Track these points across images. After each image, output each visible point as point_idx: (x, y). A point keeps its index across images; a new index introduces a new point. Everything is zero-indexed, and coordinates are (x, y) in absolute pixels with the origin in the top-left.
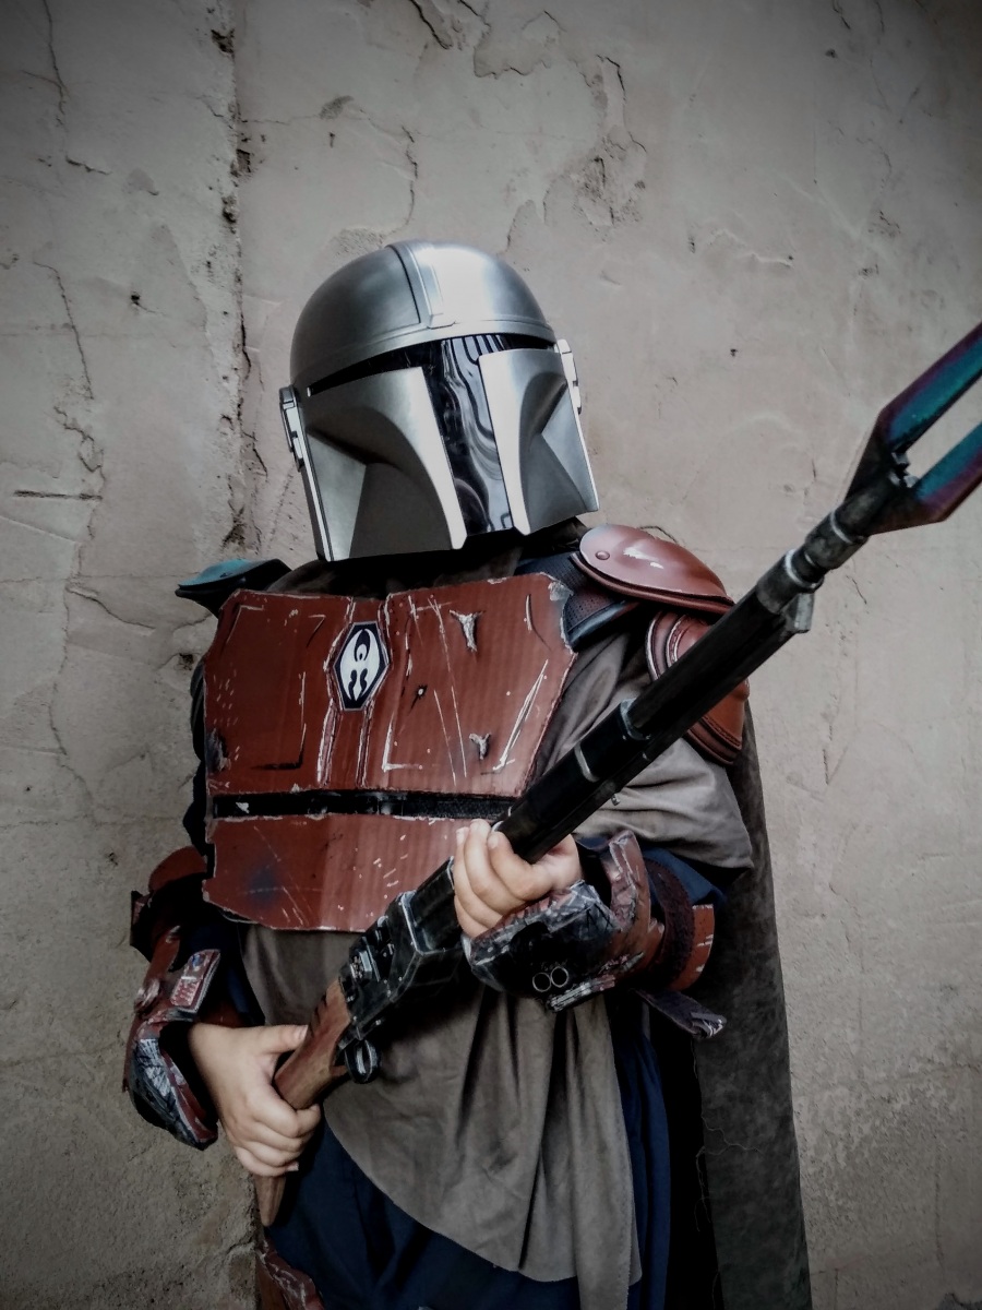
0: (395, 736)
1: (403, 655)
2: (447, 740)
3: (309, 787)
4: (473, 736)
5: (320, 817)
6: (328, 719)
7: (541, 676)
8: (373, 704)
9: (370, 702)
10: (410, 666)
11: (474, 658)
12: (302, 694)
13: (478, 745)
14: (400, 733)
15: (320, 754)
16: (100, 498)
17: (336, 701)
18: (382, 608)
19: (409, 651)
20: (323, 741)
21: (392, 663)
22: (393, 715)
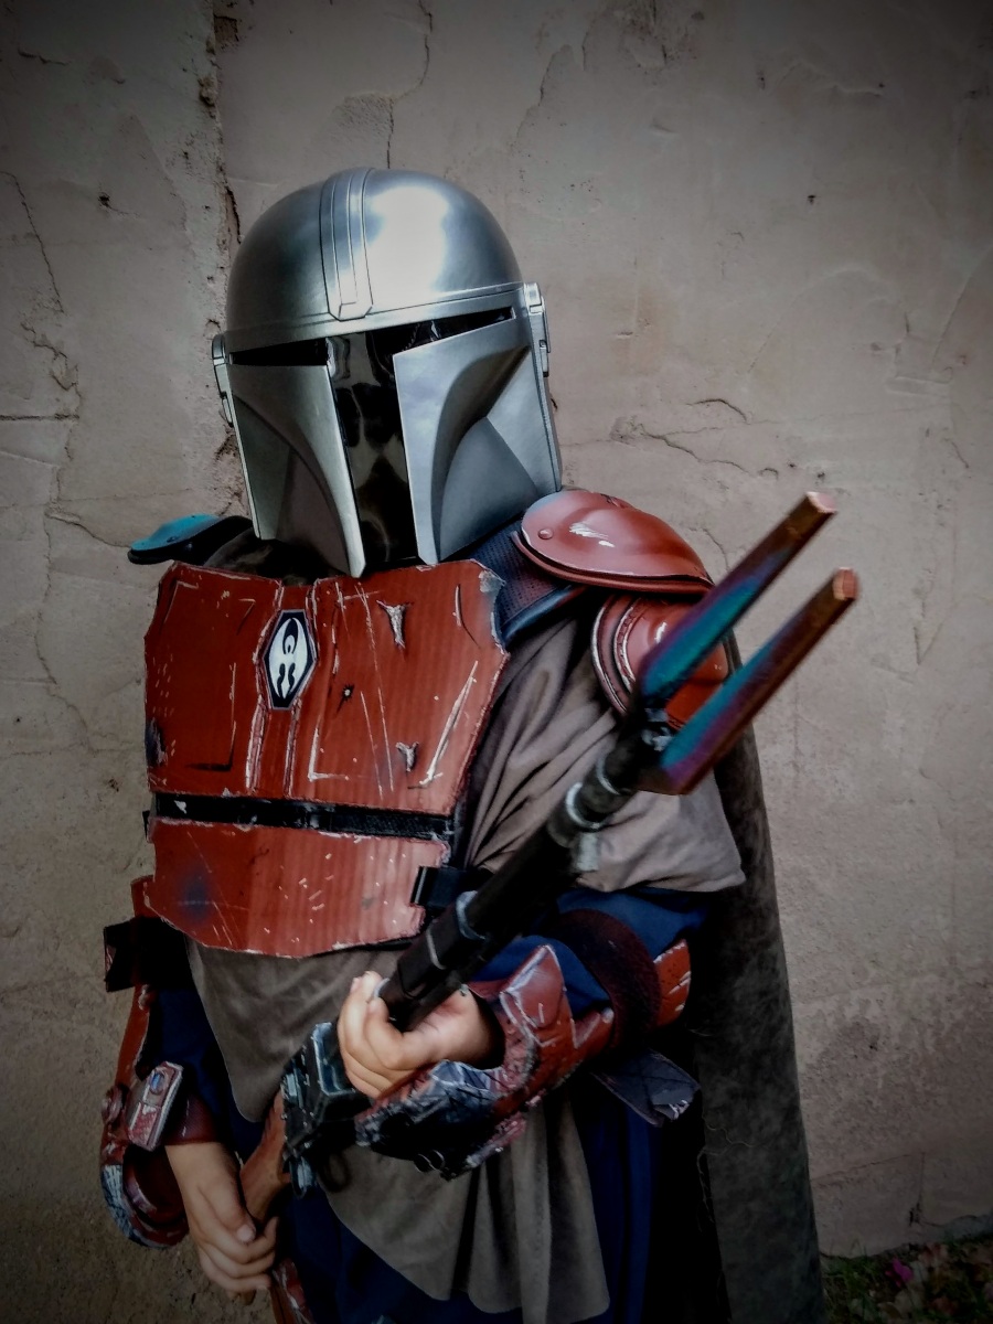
0: (322, 744)
1: (330, 648)
2: (374, 748)
3: (238, 794)
4: (400, 745)
5: (247, 829)
6: (257, 718)
7: (471, 680)
8: (300, 704)
9: (297, 702)
10: (337, 663)
11: (402, 655)
12: (233, 687)
13: (405, 755)
14: (326, 738)
15: (249, 758)
16: (77, 417)
17: (265, 697)
18: (310, 596)
19: (336, 646)
20: (251, 743)
21: (319, 659)
22: (320, 718)
